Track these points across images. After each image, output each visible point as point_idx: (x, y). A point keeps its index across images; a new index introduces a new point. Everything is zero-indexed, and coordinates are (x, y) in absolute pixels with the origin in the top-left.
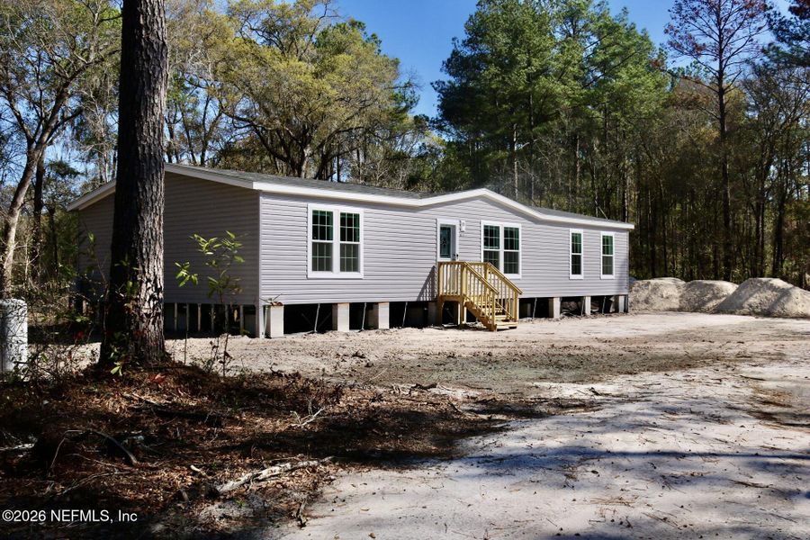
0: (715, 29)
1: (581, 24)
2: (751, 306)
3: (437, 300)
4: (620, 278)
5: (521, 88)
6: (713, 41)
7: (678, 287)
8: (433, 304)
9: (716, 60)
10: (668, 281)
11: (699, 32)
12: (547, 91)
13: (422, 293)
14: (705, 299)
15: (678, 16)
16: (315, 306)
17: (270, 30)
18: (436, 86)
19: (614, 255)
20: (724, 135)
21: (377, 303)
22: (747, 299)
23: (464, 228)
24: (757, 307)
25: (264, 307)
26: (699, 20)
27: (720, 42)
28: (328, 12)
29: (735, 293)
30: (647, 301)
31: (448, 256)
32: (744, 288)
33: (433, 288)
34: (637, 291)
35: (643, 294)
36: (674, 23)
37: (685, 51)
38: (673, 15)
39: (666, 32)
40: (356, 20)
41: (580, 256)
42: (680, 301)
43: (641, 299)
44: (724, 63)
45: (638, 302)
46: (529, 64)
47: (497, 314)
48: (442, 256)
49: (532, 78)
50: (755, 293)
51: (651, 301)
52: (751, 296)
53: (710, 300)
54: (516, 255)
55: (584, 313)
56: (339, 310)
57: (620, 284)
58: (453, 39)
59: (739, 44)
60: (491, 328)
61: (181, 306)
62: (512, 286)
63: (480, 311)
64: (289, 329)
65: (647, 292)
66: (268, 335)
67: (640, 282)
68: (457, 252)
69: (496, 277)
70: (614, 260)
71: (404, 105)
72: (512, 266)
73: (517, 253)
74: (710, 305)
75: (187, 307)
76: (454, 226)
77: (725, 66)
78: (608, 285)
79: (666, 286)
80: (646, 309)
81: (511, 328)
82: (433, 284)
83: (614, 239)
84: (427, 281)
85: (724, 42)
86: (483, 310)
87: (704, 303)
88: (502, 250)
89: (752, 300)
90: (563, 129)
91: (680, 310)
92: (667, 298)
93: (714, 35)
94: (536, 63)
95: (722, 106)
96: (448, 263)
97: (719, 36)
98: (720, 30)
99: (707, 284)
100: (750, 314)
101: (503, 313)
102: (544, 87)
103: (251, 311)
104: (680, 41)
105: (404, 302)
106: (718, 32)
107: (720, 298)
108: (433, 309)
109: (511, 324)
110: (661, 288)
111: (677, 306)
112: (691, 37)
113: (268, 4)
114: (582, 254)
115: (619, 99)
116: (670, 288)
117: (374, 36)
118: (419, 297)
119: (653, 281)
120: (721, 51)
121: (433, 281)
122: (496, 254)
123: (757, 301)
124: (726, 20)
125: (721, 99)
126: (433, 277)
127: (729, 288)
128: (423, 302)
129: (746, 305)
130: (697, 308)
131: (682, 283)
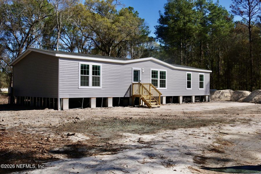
0: (247, 6)
1: (203, 6)
2: (255, 100)
3: (132, 97)
4: (206, 89)
5: (181, 27)
6: (247, 10)
7: (230, 93)
8: (131, 98)
9: (248, 17)
10: (227, 91)
11: (242, 7)
12: (190, 28)
13: (126, 94)
14: (240, 97)
15: (235, 2)
16: (82, 98)
17: (100, 9)
18: (156, 27)
19: (204, 81)
20: (250, 41)
21: (108, 98)
22: (254, 97)
23: (143, 71)
24: (257, 100)
25: (61, 99)
26: (242, 3)
27: (250, 10)
28: (117, 3)
29: (250, 95)
30: (219, 98)
31: (137, 81)
32: (253, 93)
33: (130, 93)
34: (216, 94)
35: (218, 95)
36: (234, 5)
37: (237, 14)
38: (234, 2)
39: (230, 7)
40: (131, 7)
41: (190, 82)
42: (231, 98)
43: (217, 97)
44: (251, 17)
45: (216, 98)
46: (184, 19)
47: (152, 102)
48: (134, 81)
49: (185, 24)
50: (257, 95)
51: (220, 98)
52: (255, 96)
53: (241, 97)
54: (165, 81)
55: (192, 102)
56: (92, 100)
57: (206, 92)
58: (159, 11)
59: (256, 11)
60: (149, 107)
61: (38, 98)
62: (158, 92)
63: (146, 101)
64: (71, 107)
65: (219, 94)
66: (62, 109)
67: (217, 91)
68: (140, 80)
69: (153, 89)
70: (204, 83)
71: (146, 34)
72: (163, 85)
73: (165, 80)
74: (241, 99)
75: (40, 99)
76: (139, 71)
77: (251, 18)
78: (202, 92)
79: (226, 92)
80: (219, 100)
81: (158, 107)
82: (131, 91)
83: (204, 76)
84: (128, 90)
85: (251, 10)
86: (147, 100)
87: (239, 98)
88: (159, 79)
89: (255, 98)
90: (195, 40)
91: (231, 101)
92: (226, 96)
93: (247, 8)
94: (187, 18)
95: (250, 32)
96: (137, 84)
97: (249, 8)
98: (249, 6)
99: (240, 92)
100: (254, 103)
101: (156, 102)
102: (189, 26)
103: (56, 100)
104: (235, 10)
105: (119, 97)
106: (249, 7)
107: (245, 97)
108: (130, 100)
109: (158, 105)
110: (224, 93)
111: (229, 100)
112: (239, 9)
113: (98, 1)
114: (191, 81)
115: (215, 30)
116: (227, 93)
117: (136, 12)
118: (125, 96)
119: (221, 91)
120: (250, 13)
121: (131, 90)
122: (157, 81)
123: (257, 98)
124: (252, 3)
125: (250, 30)
126: (130, 88)
127: (248, 93)
128: (126, 97)
129: (253, 99)
130: (236, 100)
131: (232, 91)
